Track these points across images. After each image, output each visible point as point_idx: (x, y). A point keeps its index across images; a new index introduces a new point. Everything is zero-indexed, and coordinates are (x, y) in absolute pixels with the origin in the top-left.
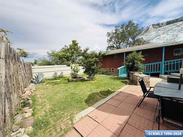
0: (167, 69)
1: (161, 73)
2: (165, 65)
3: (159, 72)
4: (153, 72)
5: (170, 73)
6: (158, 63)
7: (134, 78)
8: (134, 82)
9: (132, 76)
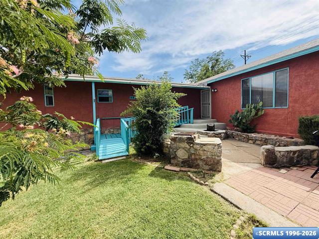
7: (201, 152)
8: (198, 165)
9: (188, 147)
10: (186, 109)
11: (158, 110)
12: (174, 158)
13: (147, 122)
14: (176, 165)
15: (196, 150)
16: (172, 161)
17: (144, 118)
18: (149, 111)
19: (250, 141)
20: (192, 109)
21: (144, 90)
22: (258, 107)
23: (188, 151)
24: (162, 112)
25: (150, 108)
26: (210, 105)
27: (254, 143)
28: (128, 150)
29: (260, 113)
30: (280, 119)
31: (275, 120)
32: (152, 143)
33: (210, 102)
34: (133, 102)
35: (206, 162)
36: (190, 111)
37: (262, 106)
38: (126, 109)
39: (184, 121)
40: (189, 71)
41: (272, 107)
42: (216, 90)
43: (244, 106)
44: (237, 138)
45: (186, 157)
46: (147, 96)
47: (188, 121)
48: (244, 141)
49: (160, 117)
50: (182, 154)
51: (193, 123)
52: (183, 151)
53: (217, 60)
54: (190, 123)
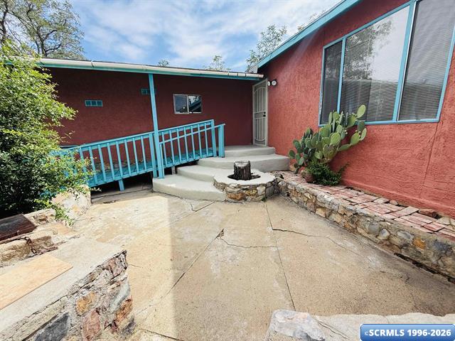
0: (169, 155)
1: (155, 174)
2: (162, 144)
3: (149, 170)
4: (131, 174)
5: (176, 167)
6: (141, 137)
10: (208, 127)
19: (319, 211)
20: (221, 127)
22: (354, 120)
26: (266, 118)
27: (327, 217)
30: (408, 154)
31: (393, 157)
33: (266, 111)
37: (365, 117)
39: (204, 153)
41: (391, 118)
42: (274, 83)
43: (324, 118)
44: (294, 199)
47: (215, 151)
48: (306, 209)
51: (224, 157)
54: (217, 155)
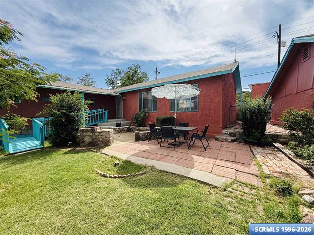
7: (100, 137)
8: (98, 144)
9: (92, 134)
10: (102, 111)
11: (70, 112)
12: (82, 143)
13: (61, 120)
14: (84, 147)
15: (96, 136)
16: (81, 145)
17: (59, 117)
18: (62, 113)
20: (107, 111)
21: (59, 96)
23: (91, 137)
24: (73, 114)
25: (64, 111)
26: (122, 109)
28: (42, 144)
29: (147, 115)
32: (66, 136)
33: (122, 106)
34: (48, 105)
35: (102, 142)
36: (105, 113)
37: (148, 110)
38: (42, 111)
39: (100, 121)
40: (111, 78)
42: (125, 98)
43: (140, 110)
45: (91, 141)
46: (62, 101)
47: (104, 120)
49: (72, 116)
50: (87, 139)
51: (108, 122)
52: (89, 137)
53: (136, 71)
54: (105, 122)
